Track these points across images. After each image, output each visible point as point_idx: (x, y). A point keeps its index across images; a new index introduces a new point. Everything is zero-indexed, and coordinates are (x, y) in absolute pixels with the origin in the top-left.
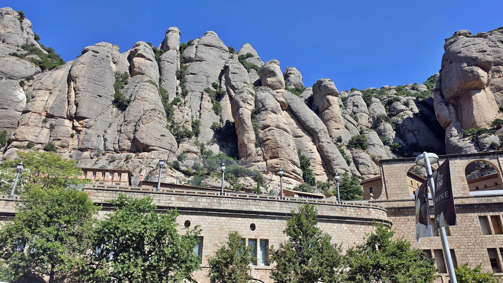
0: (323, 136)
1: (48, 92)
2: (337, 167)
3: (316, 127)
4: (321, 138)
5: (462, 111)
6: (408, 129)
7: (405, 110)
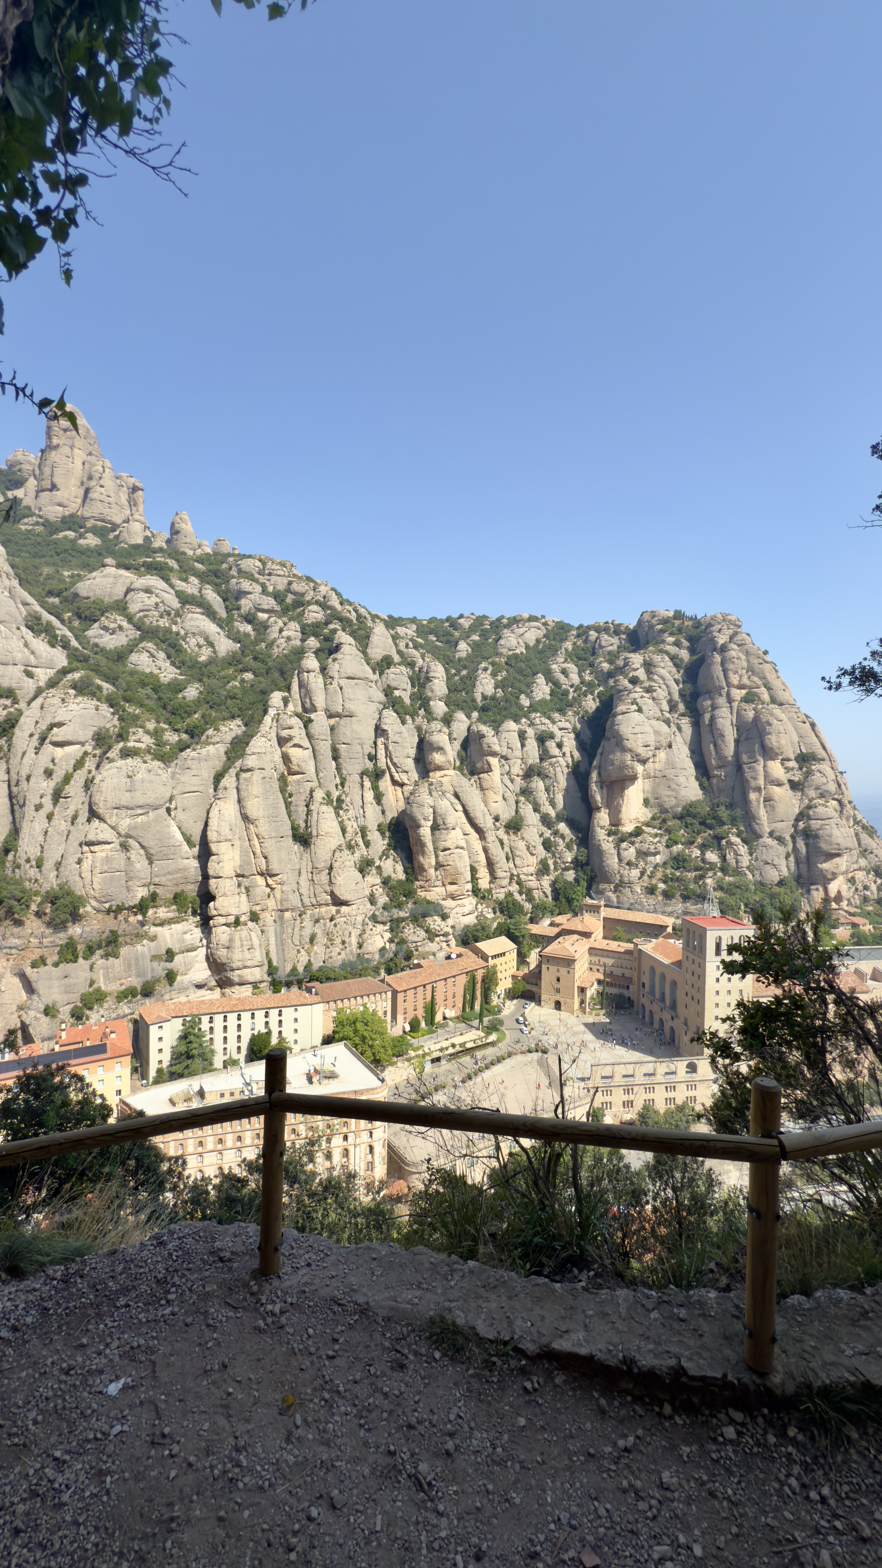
1: (229, 844)
5: (613, 798)
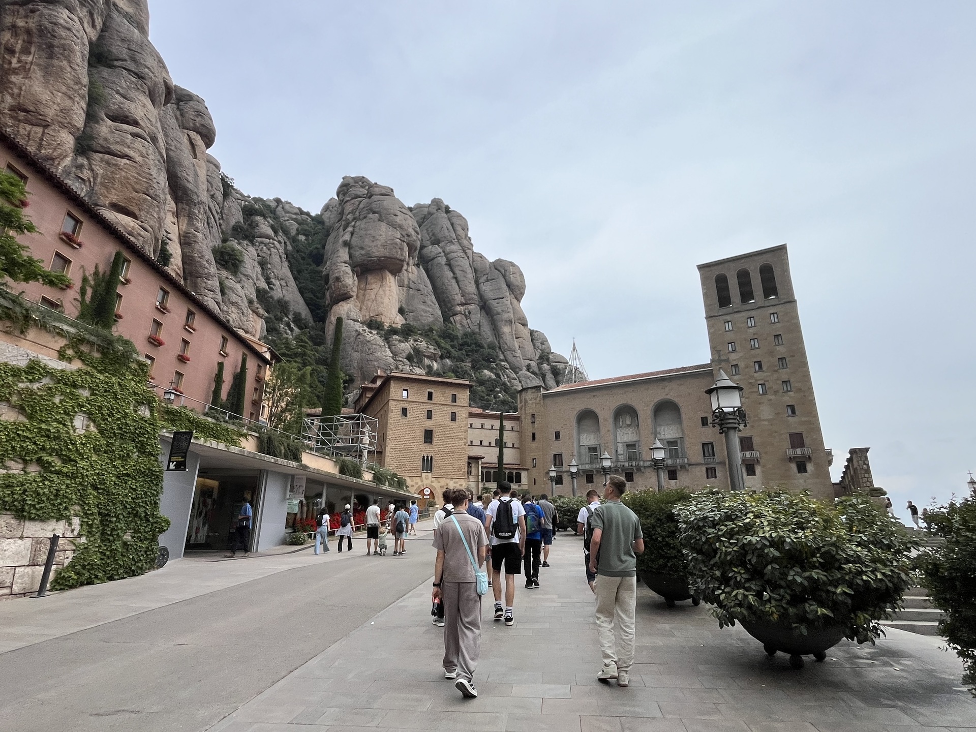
0: (200, 217)
2: (211, 294)
3: (196, 190)
4: (196, 219)
5: (365, 290)
6: (273, 272)
7: (273, 239)
